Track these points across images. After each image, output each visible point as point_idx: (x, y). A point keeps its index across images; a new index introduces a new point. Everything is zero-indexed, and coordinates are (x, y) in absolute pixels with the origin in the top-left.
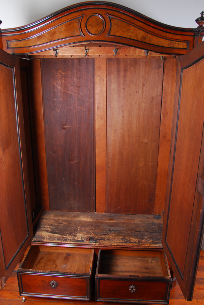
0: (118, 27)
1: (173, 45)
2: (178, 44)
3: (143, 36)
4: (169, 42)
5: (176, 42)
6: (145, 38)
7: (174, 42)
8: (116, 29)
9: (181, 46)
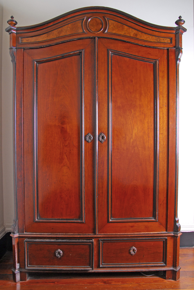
0: (114, 27)
1: (160, 41)
2: (164, 39)
3: (134, 34)
4: (155, 38)
5: (162, 38)
6: (136, 35)
7: (160, 38)
8: (113, 28)
9: (166, 41)
